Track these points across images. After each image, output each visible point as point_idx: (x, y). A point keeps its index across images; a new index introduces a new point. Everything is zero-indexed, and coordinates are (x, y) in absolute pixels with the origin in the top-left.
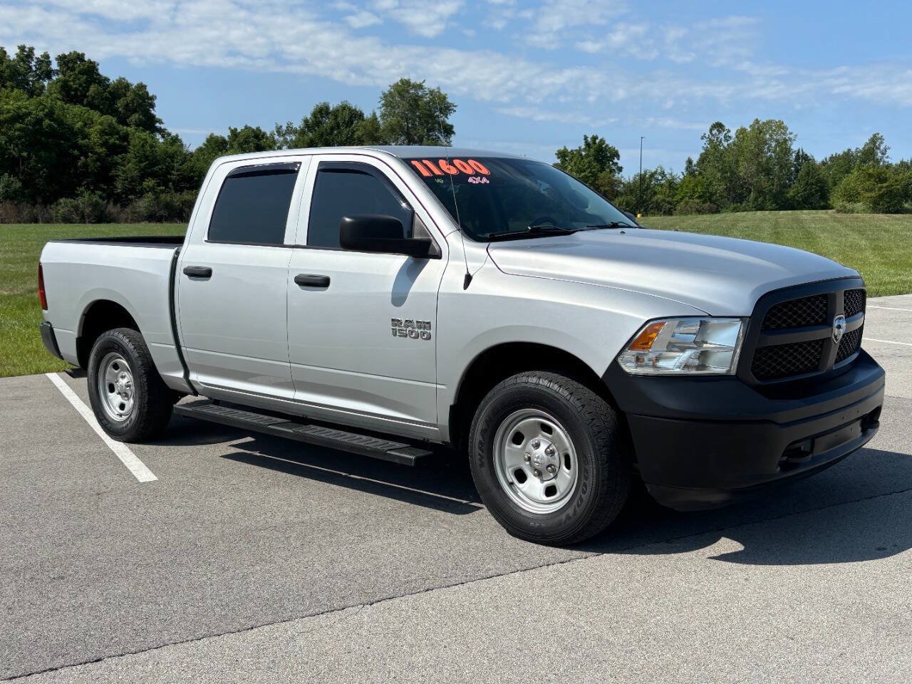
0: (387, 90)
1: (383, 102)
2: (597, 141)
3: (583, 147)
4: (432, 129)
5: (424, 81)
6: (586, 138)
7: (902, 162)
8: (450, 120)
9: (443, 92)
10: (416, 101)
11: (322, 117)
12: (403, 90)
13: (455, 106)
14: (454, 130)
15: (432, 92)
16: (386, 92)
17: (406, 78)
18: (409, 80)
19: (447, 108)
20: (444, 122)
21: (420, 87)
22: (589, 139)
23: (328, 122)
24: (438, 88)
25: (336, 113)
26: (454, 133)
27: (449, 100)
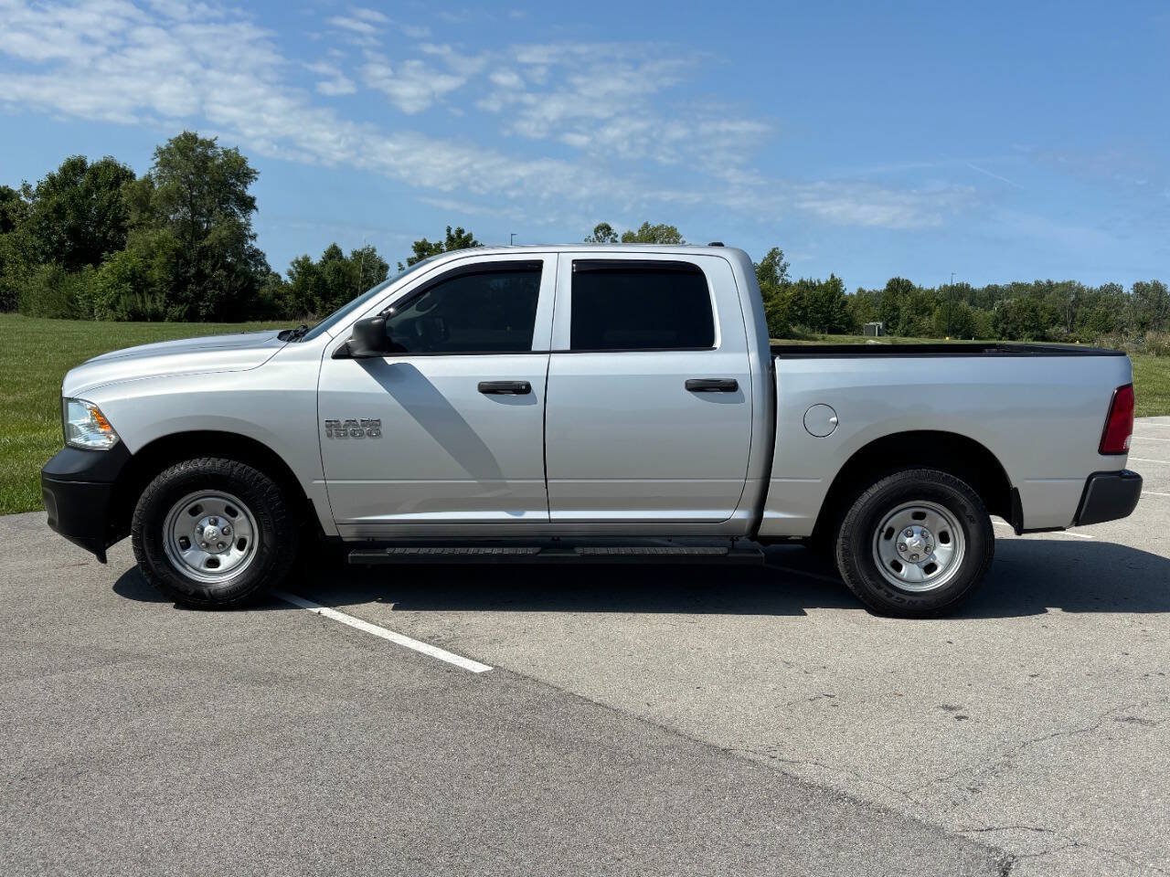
0: (164, 144)
1: (158, 160)
2: (463, 236)
3: (444, 241)
4: (227, 200)
5: (216, 139)
6: (449, 230)
7: (802, 281)
8: (251, 190)
9: (242, 154)
10: (204, 163)
11: (75, 175)
12: (186, 147)
13: (258, 173)
14: (256, 204)
15: (226, 153)
16: (164, 148)
17: (192, 131)
18: (196, 134)
19: (246, 175)
20: (243, 192)
21: (210, 145)
22: (453, 232)
23: (83, 181)
24: (237, 149)
25: (95, 172)
26: (255, 208)
27: (251, 165)
